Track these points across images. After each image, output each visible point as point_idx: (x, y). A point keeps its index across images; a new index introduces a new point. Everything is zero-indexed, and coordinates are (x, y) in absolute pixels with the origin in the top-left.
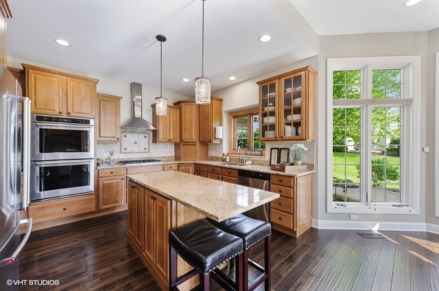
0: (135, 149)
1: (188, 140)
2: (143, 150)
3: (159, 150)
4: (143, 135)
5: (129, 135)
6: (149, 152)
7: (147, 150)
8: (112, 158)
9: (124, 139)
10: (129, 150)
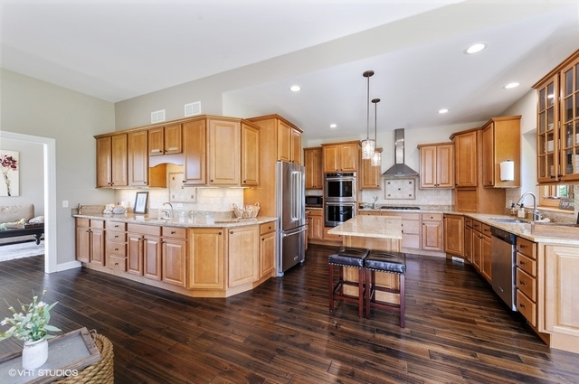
0: (399, 196)
1: (464, 185)
2: (408, 197)
3: (428, 197)
4: (407, 181)
5: (392, 182)
6: (415, 199)
7: (413, 197)
8: (376, 203)
9: (388, 186)
10: (392, 197)
